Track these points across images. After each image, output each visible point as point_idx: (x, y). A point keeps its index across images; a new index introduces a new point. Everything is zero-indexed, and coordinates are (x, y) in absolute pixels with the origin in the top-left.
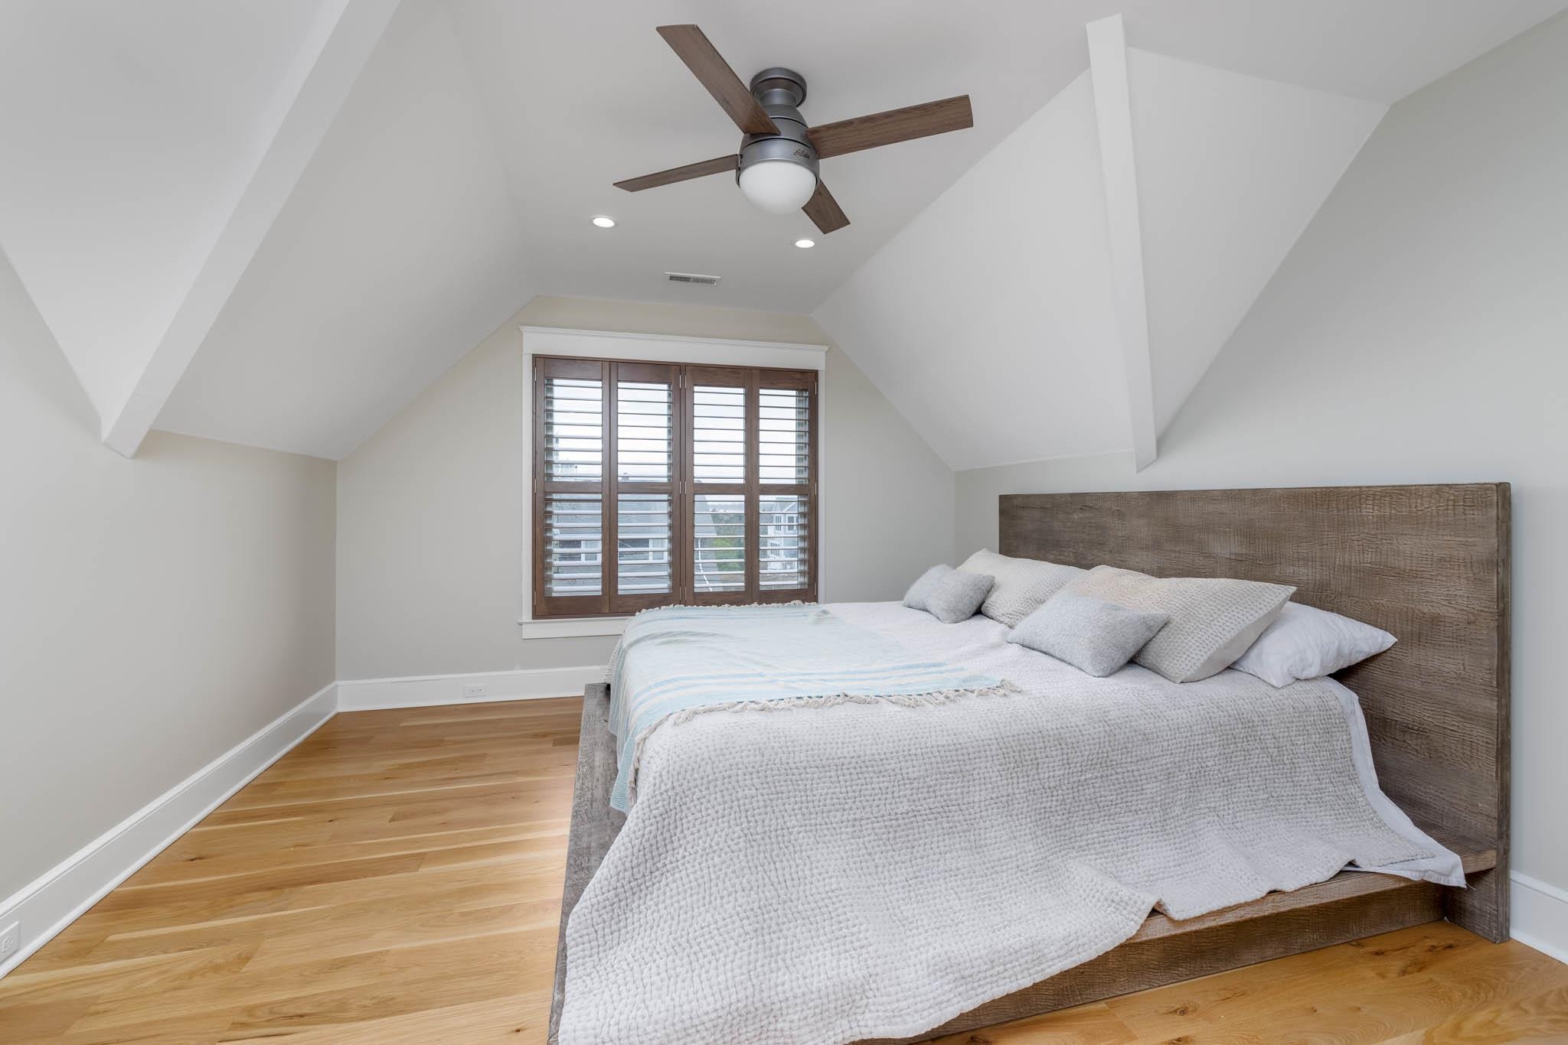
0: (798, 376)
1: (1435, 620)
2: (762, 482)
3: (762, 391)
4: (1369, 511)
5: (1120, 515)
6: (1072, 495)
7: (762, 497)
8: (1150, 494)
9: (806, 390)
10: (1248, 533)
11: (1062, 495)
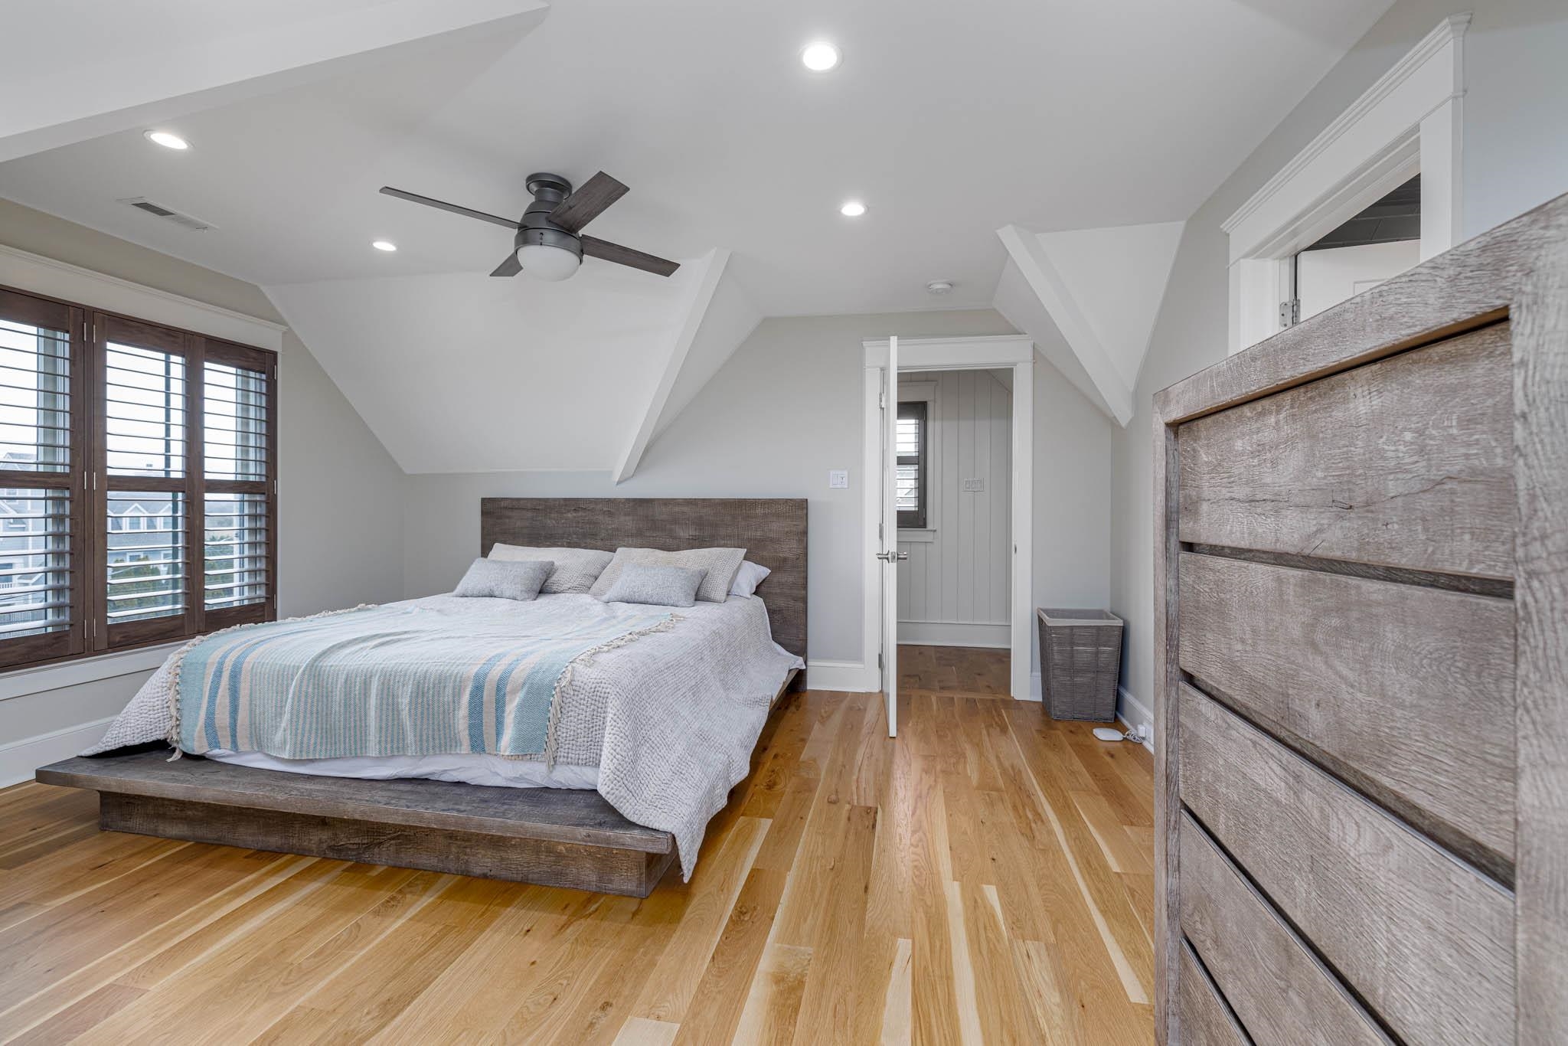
0: (253, 354)
1: (785, 560)
2: (207, 476)
3: (207, 365)
4: (759, 511)
5: (610, 514)
6: (565, 500)
7: (208, 496)
8: (635, 500)
9: (264, 373)
10: (700, 523)
11: (555, 500)
